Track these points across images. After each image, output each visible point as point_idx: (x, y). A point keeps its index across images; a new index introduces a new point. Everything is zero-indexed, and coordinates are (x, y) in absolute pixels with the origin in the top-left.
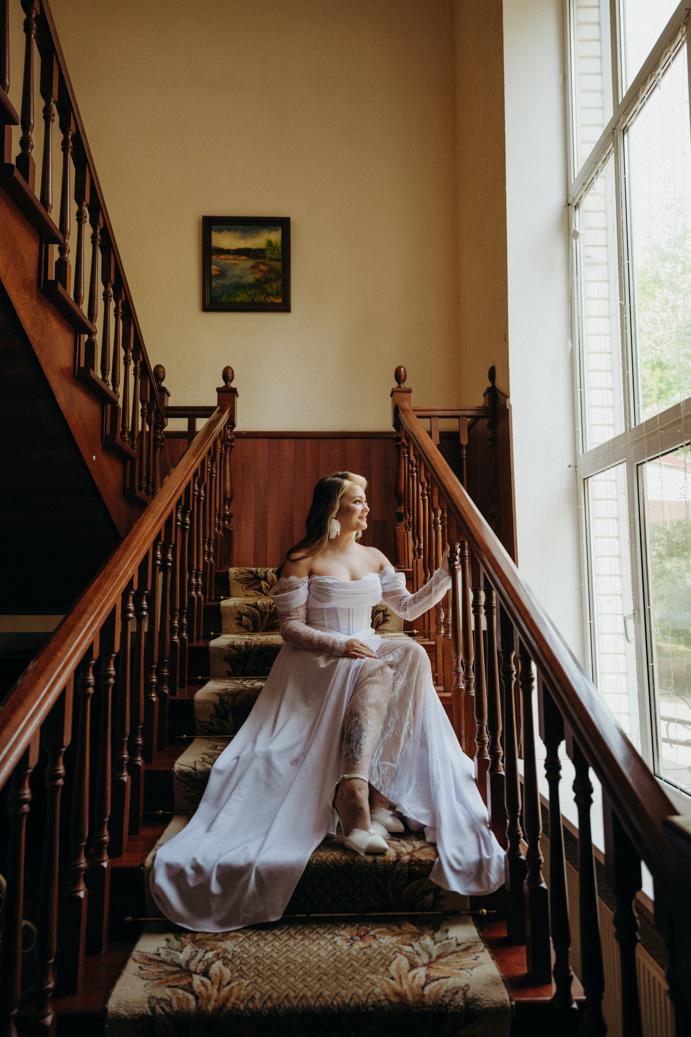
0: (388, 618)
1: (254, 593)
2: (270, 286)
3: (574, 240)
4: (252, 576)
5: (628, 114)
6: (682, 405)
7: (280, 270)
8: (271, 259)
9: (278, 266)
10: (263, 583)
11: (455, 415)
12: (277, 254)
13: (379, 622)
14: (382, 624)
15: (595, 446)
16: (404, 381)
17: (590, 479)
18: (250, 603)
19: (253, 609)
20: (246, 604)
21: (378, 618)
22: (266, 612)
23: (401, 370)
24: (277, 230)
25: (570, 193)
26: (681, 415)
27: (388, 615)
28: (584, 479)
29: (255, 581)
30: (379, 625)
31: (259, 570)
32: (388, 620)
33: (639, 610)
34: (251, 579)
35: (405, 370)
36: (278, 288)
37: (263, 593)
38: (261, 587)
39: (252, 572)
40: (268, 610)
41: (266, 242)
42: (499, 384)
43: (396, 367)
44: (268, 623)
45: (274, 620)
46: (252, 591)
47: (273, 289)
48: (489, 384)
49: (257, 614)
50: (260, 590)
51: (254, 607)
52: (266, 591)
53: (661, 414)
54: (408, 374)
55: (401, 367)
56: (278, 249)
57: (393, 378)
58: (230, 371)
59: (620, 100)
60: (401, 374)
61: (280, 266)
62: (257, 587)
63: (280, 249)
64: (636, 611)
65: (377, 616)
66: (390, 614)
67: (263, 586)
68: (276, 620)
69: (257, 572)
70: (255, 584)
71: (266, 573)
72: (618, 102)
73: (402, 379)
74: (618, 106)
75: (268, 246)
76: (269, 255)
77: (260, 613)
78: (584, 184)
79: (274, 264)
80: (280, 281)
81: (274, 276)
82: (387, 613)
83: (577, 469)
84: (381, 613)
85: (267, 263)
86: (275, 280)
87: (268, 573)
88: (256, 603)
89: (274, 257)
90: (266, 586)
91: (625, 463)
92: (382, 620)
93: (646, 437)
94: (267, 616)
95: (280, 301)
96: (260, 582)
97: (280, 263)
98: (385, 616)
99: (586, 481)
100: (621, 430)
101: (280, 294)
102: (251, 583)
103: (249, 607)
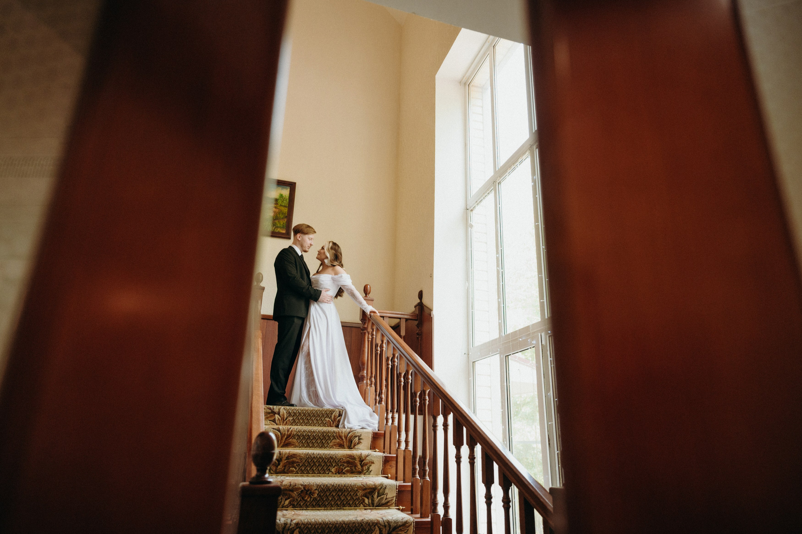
0: (361, 441)
1: (270, 423)
2: (279, 222)
3: (470, 229)
4: (270, 411)
5: (501, 177)
6: (530, 327)
7: (287, 213)
8: (281, 205)
9: (286, 210)
10: (277, 416)
11: (398, 317)
12: (286, 203)
13: (355, 443)
14: (357, 445)
15: (480, 344)
16: (369, 293)
17: (476, 362)
18: (275, 428)
19: (277, 431)
20: (272, 428)
21: (355, 440)
22: (285, 434)
23: (368, 286)
24: (287, 189)
25: (468, 204)
26: (530, 331)
27: (361, 439)
28: (473, 362)
29: (271, 414)
30: (355, 446)
31: (275, 407)
32: (361, 442)
33: (506, 439)
34: (269, 413)
35: (370, 287)
36: (284, 223)
37: (276, 423)
38: (275, 419)
39: (270, 409)
40: (287, 433)
41: (279, 195)
42: (425, 301)
43: (365, 285)
44: (285, 441)
45: (289, 439)
46: (268, 421)
47: (281, 224)
48: (419, 301)
49: (279, 435)
50: (274, 421)
51: (277, 430)
52: (278, 421)
53: (519, 330)
54: (371, 290)
55: (368, 285)
56: (286, 200)
57: (363, 291)
58: (261, 276)
59: (497, 169)
60: (368, 289)
61: (287, 211)
62: (272, 419)
63: (288, 200)
64: (505, 439)
65: (355, 439)
66: (363, 438)
67: (277, 419)
68: (291, 440)
69: (273, 409)
70: (271, 417)
71: (279, 410)
72: (496, 169)
73: (368, 292)
74: (496, 171)
75: (280, 197)
76: (280, 203)
77: (281, 434)
78: (476, 202)
79: (283, 208)
80: (286, 220)
81: (282, 216)
82: (361, 438)
83: (469, 356)
84: (358, 437)
85: (279, 207)
86: (283, 218)
87: (281, 409)
88: (279, 428)
89: (284, 204)
90: (278, 418)
91: (499, 354)
92: (357, 442)
93: (512, 341)
94: (286, 437)
95: (284, 232)
96: (275, 415)
97: (287, 209)
98: (359, 439)
99: (474, 363)
100: (496, 335)
101: (285, 228)
102: (269, 416)
103: (274, 430)
